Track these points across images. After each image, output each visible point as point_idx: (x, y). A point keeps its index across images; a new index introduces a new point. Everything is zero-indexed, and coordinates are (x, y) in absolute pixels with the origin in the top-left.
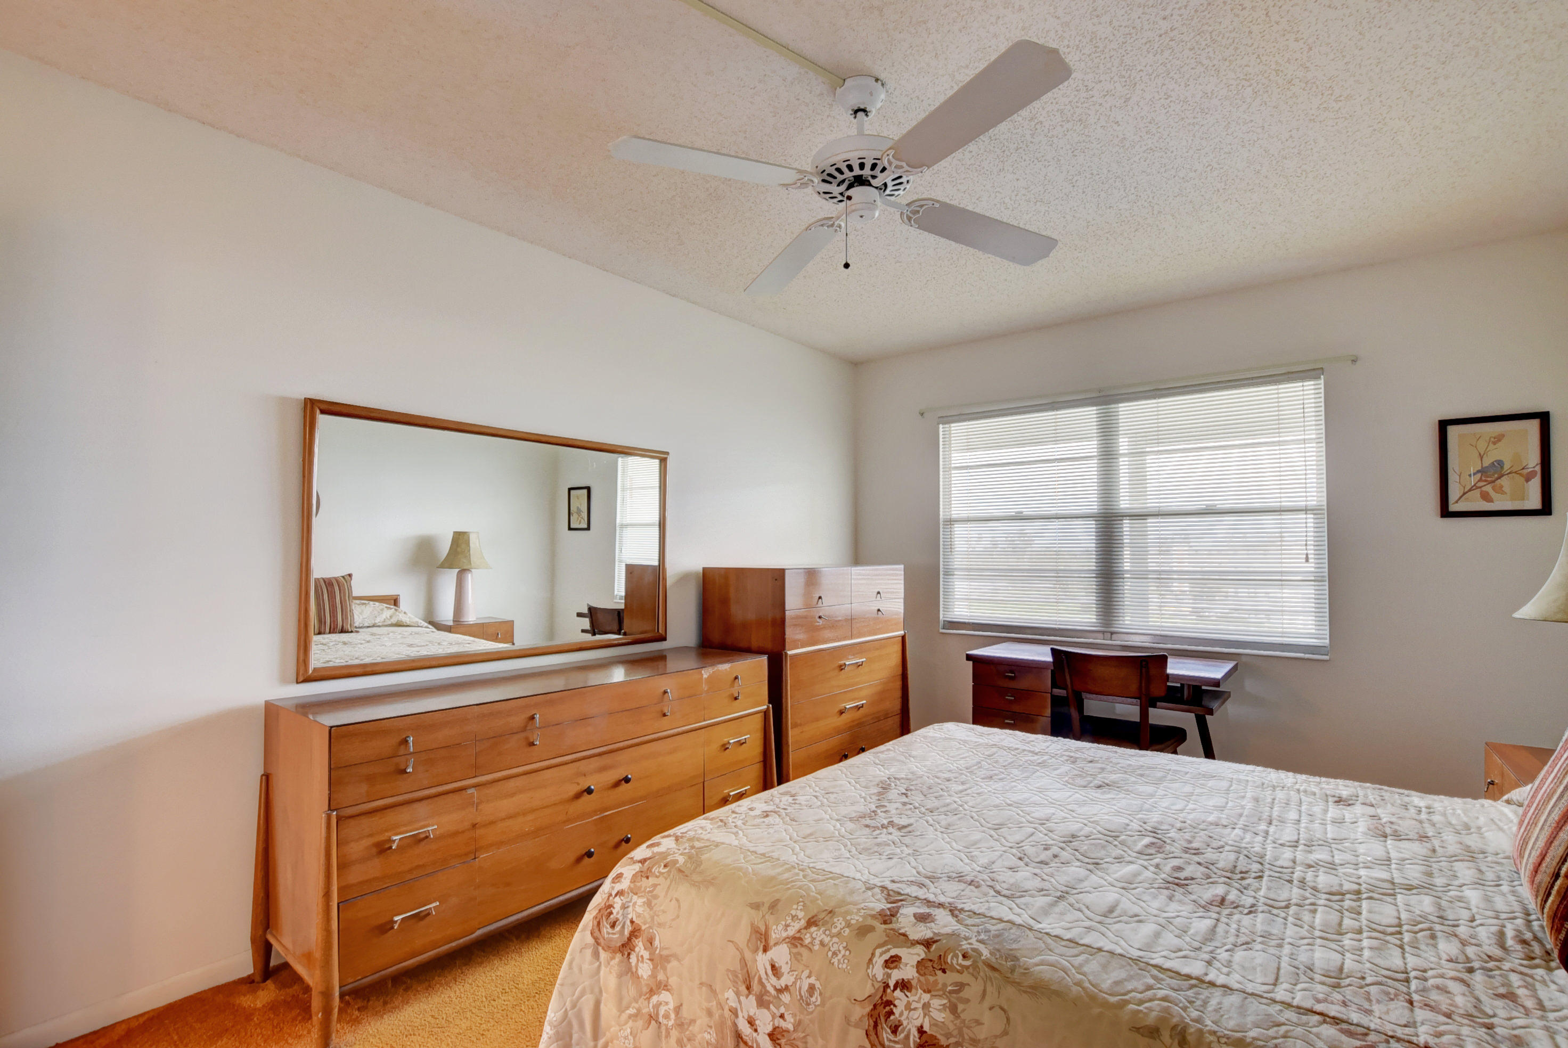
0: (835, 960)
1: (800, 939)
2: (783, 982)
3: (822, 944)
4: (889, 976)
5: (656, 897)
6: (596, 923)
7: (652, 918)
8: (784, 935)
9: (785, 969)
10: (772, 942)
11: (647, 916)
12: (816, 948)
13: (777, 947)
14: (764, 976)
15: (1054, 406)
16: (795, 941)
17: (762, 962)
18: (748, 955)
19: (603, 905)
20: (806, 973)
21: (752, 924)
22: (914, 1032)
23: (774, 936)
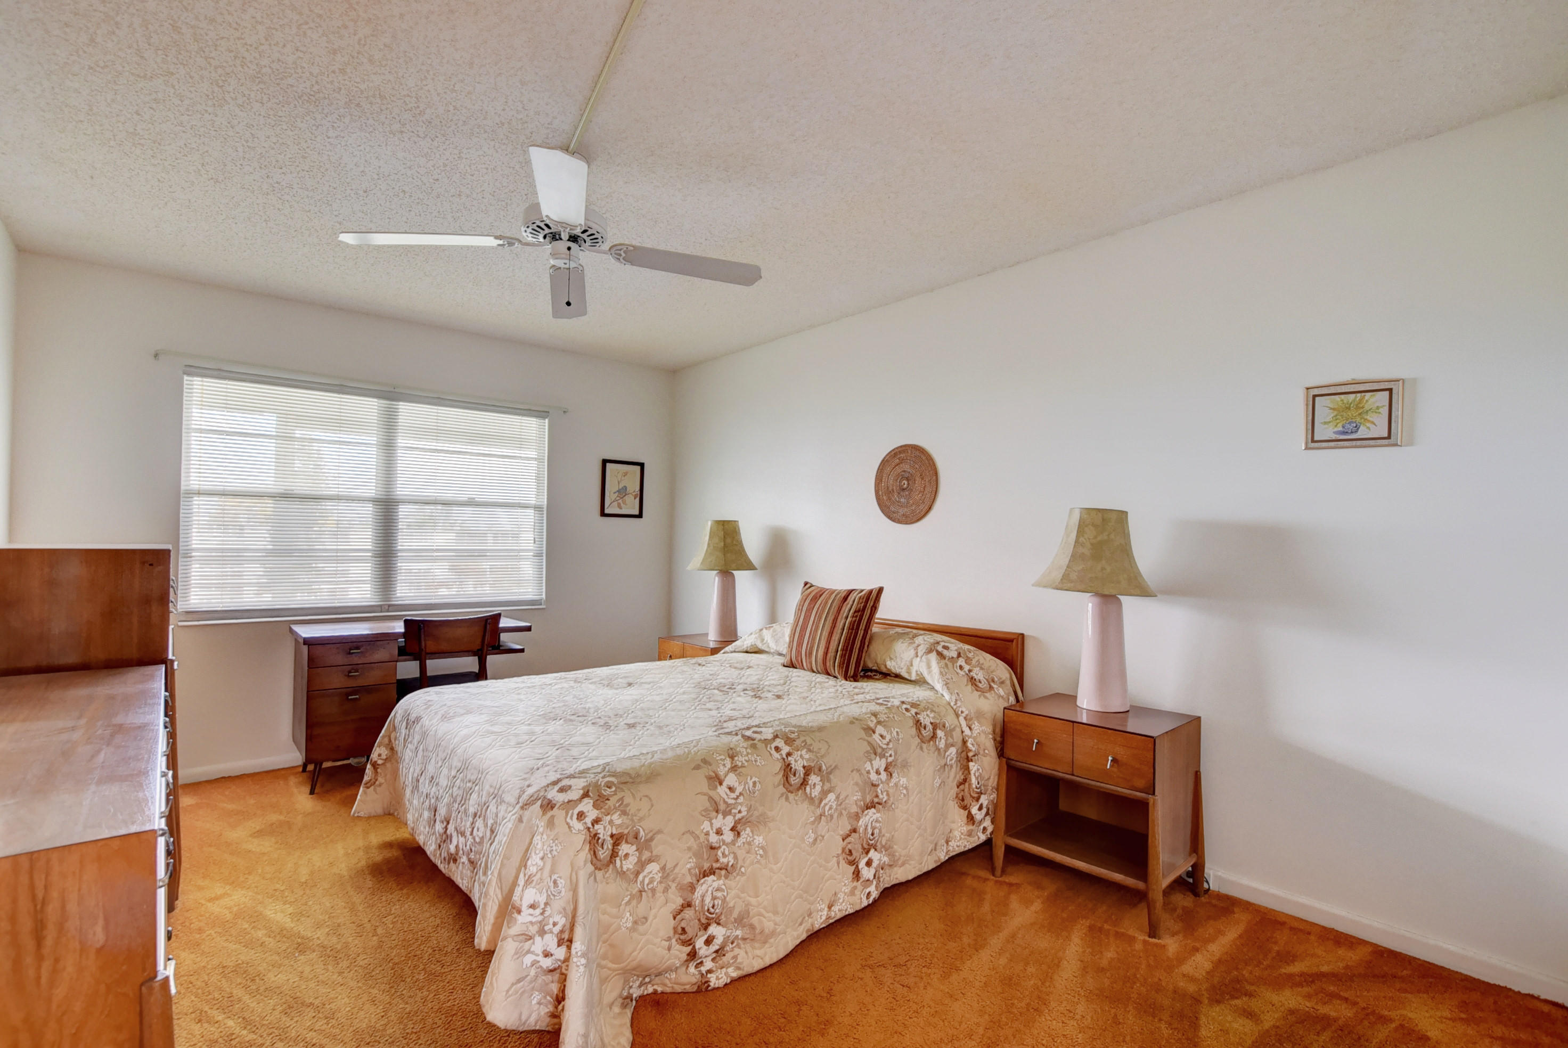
0: (758, 763)
1: (736, 766)
2: (737, 793)
3: (746, 761)
4: (781, 755)
5: (627, 805)
6: (592, 853)
7: (632, 820)
8: (727, 769)
9: (736, 785)
10: (722, 777)
11: (627, 822)
12: (746, 764)
13: (727, 778)
14: (725, 797)
15: (341, 389)
16: (734, 769)
17: (722, 790)
18: (712, 793)
19: (588, 838)
20: (749, 778)
21: (706, 777)
22: (802, 769)
23: (722, 773)
